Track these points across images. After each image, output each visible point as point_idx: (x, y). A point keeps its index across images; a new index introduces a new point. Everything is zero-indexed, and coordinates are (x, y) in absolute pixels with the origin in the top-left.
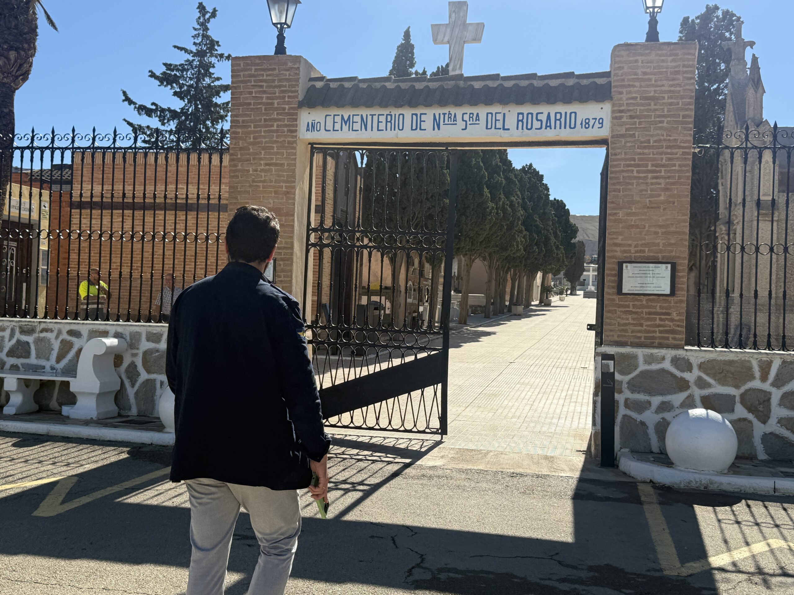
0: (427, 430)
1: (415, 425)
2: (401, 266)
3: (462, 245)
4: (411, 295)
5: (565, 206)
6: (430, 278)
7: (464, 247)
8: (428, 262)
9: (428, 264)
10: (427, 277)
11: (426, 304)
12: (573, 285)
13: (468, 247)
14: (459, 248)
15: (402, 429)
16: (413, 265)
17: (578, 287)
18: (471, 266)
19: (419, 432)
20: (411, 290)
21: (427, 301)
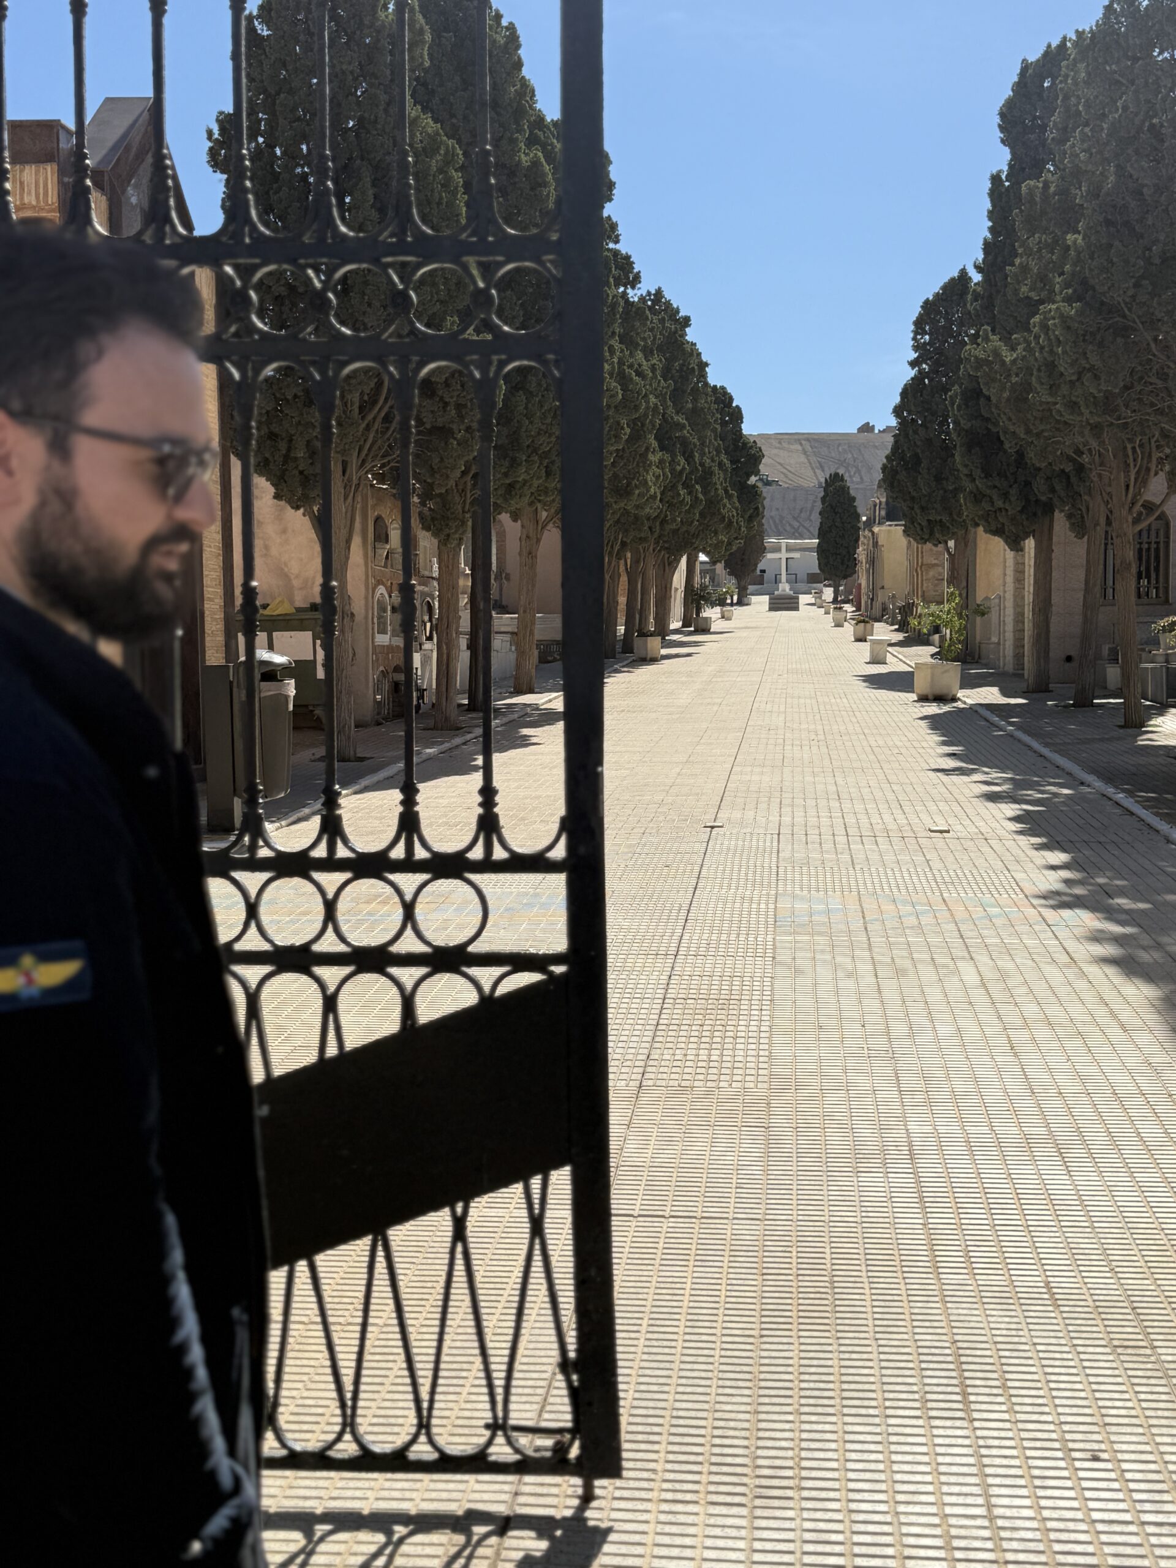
0: (501, 1451)
1: (424, 1425)
2: (348, 542)
3: (522, 475)
4: (385, 624)
5: (731, 399)
6: (436, 574)
7: (525, 482)
8: (426, 528)
9: (428, 534)
10: (427, 573)
11: (427, 646)
12: (743, 583)
13: (536, 483)
14: (511, 486)
15: (347, 1448)
16: (387, 541)
17: (751, 588)
18: (538, 541)
19: (447, 1464)
20: (385, 611)
21: (430, 638)
